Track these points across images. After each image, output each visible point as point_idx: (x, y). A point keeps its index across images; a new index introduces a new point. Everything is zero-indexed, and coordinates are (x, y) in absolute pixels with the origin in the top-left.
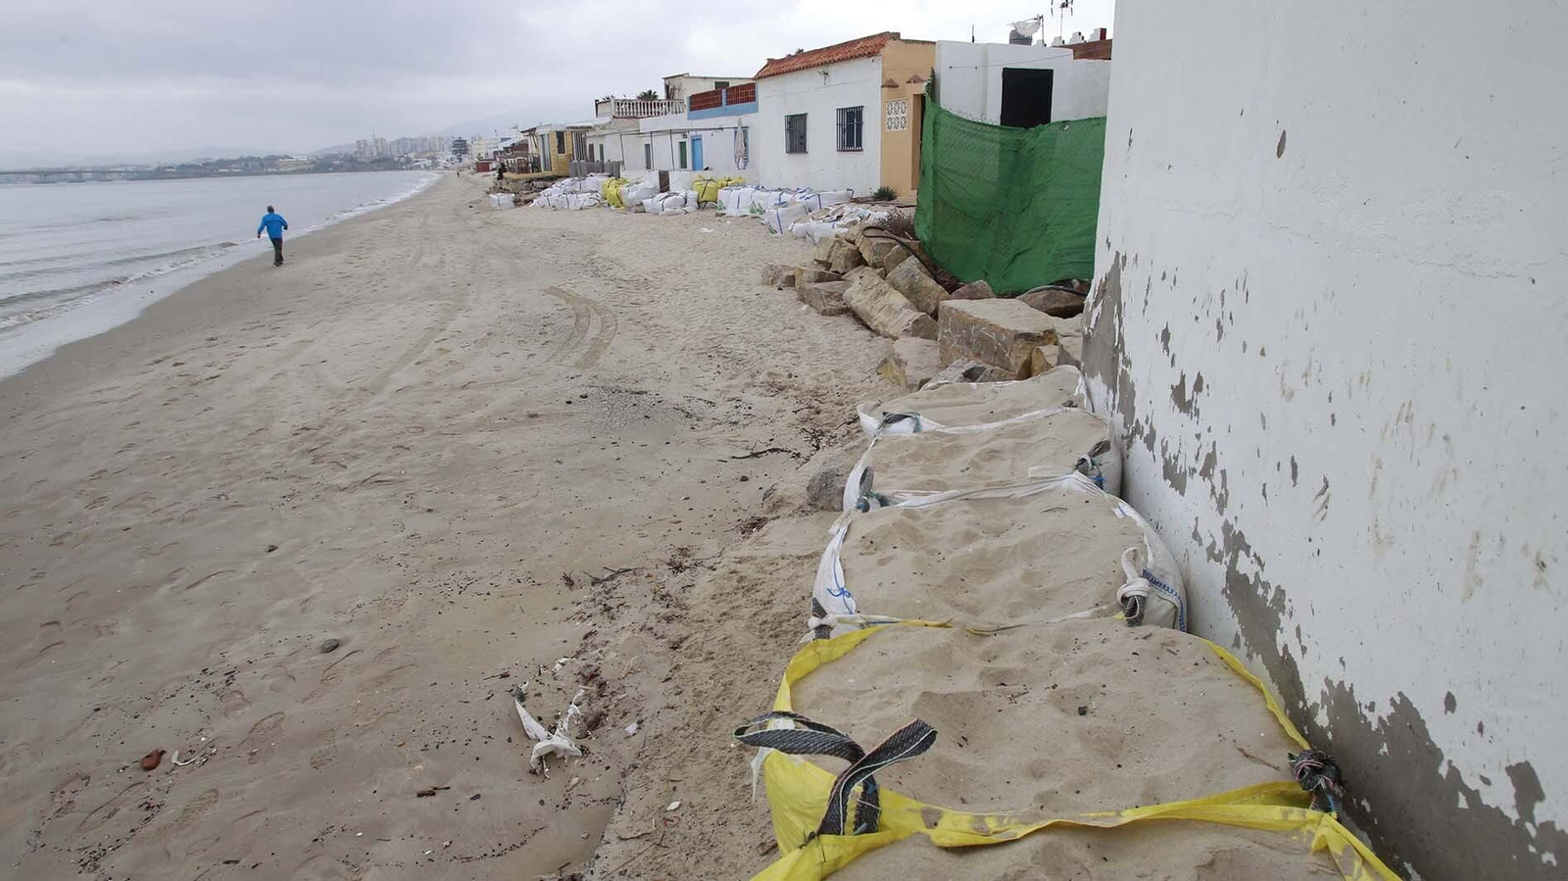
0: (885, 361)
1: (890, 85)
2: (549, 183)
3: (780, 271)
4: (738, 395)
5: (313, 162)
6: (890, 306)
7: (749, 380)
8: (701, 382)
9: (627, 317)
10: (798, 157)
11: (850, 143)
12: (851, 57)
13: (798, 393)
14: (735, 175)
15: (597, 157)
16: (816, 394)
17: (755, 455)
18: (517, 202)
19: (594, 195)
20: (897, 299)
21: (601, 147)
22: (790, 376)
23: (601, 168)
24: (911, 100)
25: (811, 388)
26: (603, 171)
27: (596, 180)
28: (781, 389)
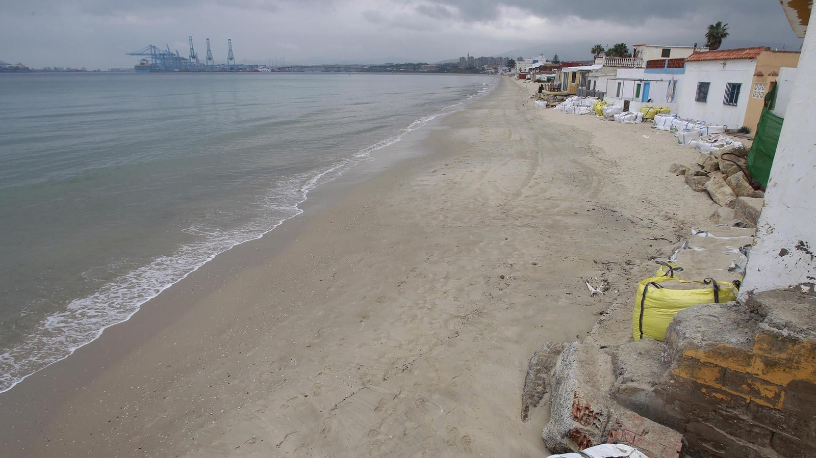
0: (714, 215)
1: (759, 75)
2: (565, 98)
3: (679, 167)
4: (652, 218)
5: (438, 67)
6: (724, 192)
7: (658, 213)
8: (638, 211)
9: (609, 179)
10: (700, 104)
11: (731, 101)
12: (740, 58)
13: (675, 221)
14: (665, 105)
15: (592, 88)
16: (683, 222)
17: (656, 239)
18: (547, 106)
19: (589, 108)
20: (728, 190)
21: (595, 82)
22: (674, 214)
23: (593, 94)
24: (769, 84)
25: (682, 220)
26: (594, 96)
27: (591, 100)
28: (670, 219)
